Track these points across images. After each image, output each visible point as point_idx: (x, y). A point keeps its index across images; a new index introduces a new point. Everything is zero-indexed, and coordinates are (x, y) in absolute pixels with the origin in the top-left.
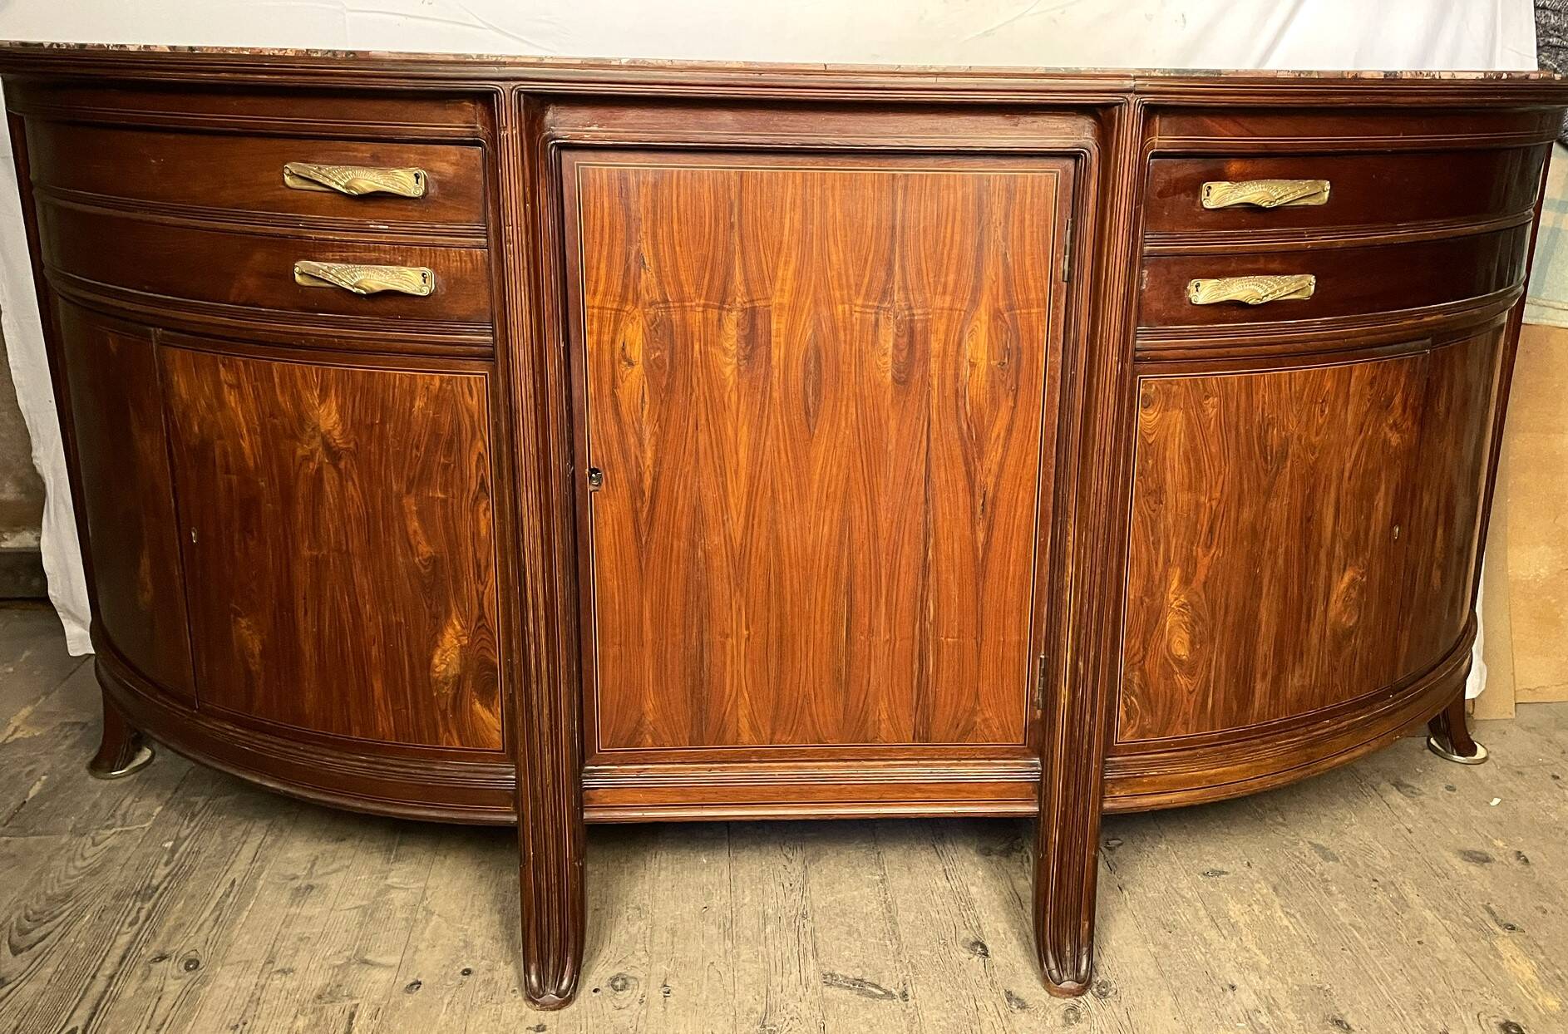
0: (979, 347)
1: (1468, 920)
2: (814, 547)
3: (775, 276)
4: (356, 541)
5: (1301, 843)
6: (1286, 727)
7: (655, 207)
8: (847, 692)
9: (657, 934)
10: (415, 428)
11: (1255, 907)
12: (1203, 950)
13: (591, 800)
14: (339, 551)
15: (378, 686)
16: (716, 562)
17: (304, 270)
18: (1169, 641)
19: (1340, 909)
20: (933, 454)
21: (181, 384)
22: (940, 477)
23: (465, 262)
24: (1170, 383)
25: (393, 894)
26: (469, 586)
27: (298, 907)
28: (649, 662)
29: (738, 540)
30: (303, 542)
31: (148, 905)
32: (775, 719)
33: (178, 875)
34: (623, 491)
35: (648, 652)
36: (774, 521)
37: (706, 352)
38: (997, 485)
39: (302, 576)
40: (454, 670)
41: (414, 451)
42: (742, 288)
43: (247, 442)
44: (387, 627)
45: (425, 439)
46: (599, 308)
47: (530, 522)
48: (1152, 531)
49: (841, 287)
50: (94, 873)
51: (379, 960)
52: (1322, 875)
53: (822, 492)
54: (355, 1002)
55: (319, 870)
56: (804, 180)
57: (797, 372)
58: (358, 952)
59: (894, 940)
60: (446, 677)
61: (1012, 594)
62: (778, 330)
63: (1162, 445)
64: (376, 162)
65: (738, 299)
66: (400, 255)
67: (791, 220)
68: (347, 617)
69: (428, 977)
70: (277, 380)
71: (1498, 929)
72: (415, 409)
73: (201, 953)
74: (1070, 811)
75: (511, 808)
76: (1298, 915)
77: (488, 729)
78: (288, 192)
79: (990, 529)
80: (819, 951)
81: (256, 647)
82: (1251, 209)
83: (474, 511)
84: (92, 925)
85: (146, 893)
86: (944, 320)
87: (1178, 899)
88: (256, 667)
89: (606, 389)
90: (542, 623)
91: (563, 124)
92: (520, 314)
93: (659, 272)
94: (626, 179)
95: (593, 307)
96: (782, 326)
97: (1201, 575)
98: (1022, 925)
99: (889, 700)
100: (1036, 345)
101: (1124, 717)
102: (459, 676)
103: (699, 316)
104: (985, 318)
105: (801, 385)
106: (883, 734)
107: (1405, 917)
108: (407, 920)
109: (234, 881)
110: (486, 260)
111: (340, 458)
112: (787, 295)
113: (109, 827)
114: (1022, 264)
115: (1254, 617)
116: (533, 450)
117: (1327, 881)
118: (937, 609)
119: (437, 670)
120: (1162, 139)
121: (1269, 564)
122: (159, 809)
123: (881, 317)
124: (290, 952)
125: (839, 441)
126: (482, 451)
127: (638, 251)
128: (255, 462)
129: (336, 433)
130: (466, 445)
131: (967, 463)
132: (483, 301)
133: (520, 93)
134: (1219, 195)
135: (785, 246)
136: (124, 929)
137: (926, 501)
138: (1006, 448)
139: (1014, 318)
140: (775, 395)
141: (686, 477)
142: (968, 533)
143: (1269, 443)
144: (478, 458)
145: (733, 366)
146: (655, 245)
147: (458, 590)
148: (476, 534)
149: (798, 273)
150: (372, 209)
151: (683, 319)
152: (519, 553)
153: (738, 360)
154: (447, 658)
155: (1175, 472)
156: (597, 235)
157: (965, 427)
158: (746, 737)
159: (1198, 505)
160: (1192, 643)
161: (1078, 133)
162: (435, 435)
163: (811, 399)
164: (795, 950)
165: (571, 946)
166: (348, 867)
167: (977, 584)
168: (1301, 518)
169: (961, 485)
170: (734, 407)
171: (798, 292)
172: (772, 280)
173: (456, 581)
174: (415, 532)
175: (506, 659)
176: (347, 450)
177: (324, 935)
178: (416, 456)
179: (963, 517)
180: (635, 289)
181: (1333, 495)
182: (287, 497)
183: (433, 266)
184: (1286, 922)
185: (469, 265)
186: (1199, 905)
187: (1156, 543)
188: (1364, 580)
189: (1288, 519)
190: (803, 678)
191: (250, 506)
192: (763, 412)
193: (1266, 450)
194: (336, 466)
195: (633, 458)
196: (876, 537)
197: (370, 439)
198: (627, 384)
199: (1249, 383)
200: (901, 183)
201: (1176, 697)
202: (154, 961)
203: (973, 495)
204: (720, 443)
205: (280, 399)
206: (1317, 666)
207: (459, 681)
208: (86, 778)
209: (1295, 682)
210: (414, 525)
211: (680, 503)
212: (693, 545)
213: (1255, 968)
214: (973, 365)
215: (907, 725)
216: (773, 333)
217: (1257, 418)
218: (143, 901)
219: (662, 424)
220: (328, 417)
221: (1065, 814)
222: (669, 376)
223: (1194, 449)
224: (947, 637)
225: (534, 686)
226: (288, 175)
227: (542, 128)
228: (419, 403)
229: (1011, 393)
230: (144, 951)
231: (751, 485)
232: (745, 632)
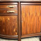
4: (10, 25)
30: (7, 25)
65: (29, 12)
70: (6, 17)
75: (18, 38)
79: (39, 22)
88: (4, 32)
102: (15, 31)
104: (39, 13)
129: (9, 20)
148: (16, 24)
150: (12, 8)
151: (26, 13)
153: (29, 15)
162: (14, 19)
173: (15, 27)
174: (13, 24)
226: (7, 7)
231: (29, 21)
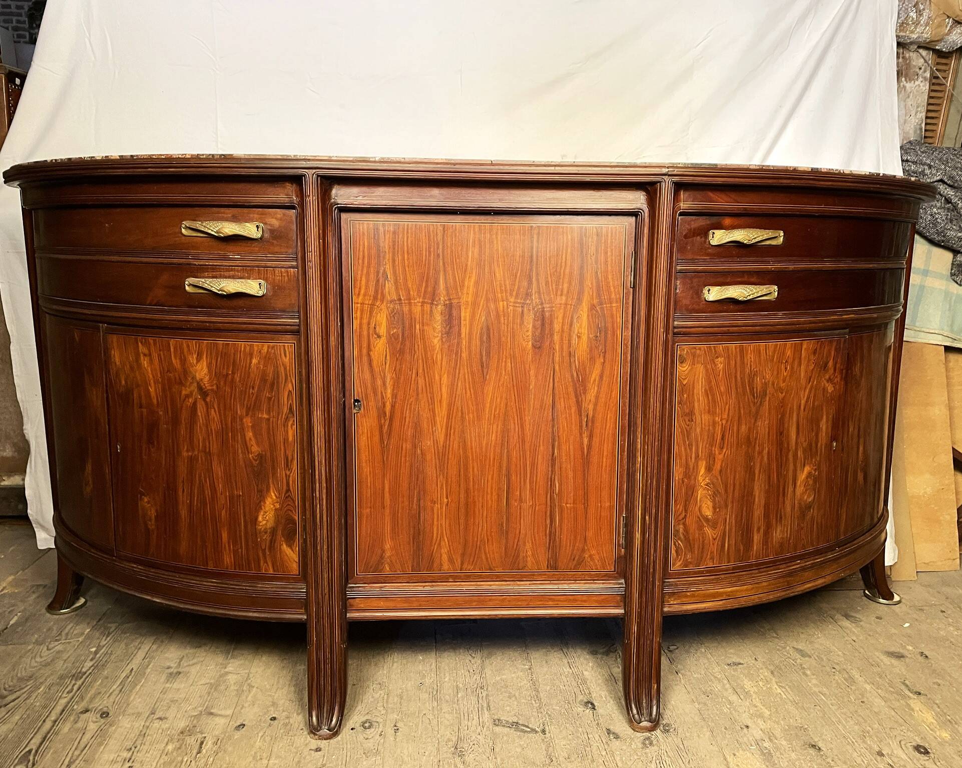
0: (582, 326)
1: (892, 689)
2: (487, 447)
3: (463, 286)
4: (215, 446)
5: (788, 648)
6: (774, 564)
7: (394, 245)
8: (507, 539)
9: (391, 698)
10: (252, 375)
11: (761, 683)
12: (728, 706)
13: (351, 606)
14: (205, 452)
15: (225, 535)
16: (428, 457)
17: (190, 284)
18: (700, 506)
19: (813, 683)
20: (557, 392)
21: (116, 356)
22: (561, 405)
23: (284, 276)
24: (695, 348)
25: (230, 677)
26: (281, 472)
27: (171, 683)
28: (388, 520)
29: (442, 443)
30: (184, 447)
31: (79, 682)
32: (463, 555)
33: (98, 667)
34: (374, 413)
35: (387, 511)
36: (463, 432)
37: (423, 330)
38: (595, 409)
39: (182, 469)
40: (270, 524)
41: (251, 390)
42: (444, 292)
43: (153, 388)
44: (232, 498)
45: (257, 383)
46: (361, 304)
47: (318, 429)
48: (688, 437)
49: (502, 292)
50: (47, 664)
51: (220, 713)
52: (801, 665)
53: (491, 414)
54: (203, 735)
55: (184, 663)
56: (480, 230)
57: (476, 342)
58: (207, 707)
59: (537, 701)
60: (266, 529)
61: (605, 477)
62: (465, 317)
63: (691, 387)
64: (235, 219)
65: (442, 298)
66: (247, 272)
67: (473, 253)
68: (208, 492)
69: (249, 722)
70: (172, 350)
71: (911, 695)
72: (252, 364)
73: (111, 708)
74: (643, 612)
75: (303, 611)
76: (787, 687)
77: (290, 561)
78: (183, 238)
79: (591, 437)
80: (491, 707)
81: (152, 513)
82: (738, 244)
83: (285, 425)
84: (44, 693)
85: (77, 676)
86: (562, 311)
87: (712, 678)
88: (152, 525)
89: (365, 351)
90: (324, 491)
91: (342, 195)
92: (315, 304)
93: (396, 282)
94: (377, 229)
95: (358, 303)
96: (468, 314)
97: (718, 466)
98: (616, 693)
99: (532, 542)
100: (615, 325)
101: (675, 554)
102: (274, 529)
103: (419, 308)
104: (586, 309)
105: (478, 350)
106: (529, 564)
107: (853, 688)
108: (237, 690)
109: (132, 669)
110: (296, 275)
111: (207, 395)
112: (470, 296)
113: (56, 640)
114: (606, 278)
115: (751, 493)
116: (321, 385)
117: (804, 668)
118: (560, 485)
119: (261, 524)
120: (685, 204)
121: (759, 460)
122: (89, 630)
123: (525, 309)
124: (165, 708)
125: (501, 382)
126: (291, 389)
127: (384, 270)
128: (157, 400)
130: (282, 385)
131: (576, 397)
132: (294, 299)
133: (318, 176)
134: (719, 237)
135: (469, 267)
136: (64, 695)
137: (553, 419)
138: (599, 387)
139: (602, 309)
140: (464, 355)
141: (411, 404)
142: (578, 439)
143: (755, 386)
144: (289, 394)
145: (439, 338)
146: (394, 266)
147: (274, 474)
148: (286, 440)
149: (477, 283)
150: (231, 247)
151: (410, 310)
152: (311, 450)
153: (442, 334)
154: (266, 517)
155: (700, 402)
156: (360, 261)
157: (575, 375)
158: (446, 566)
159: (714, 423)
160: (714, 508)
161: (637, 200)
162: (264, 380)
163: (484, 359)
164: (476, 706)
165: (338, 699)
166: (202, 661)
167: (584, 471)
168: (777, 433)
169: (573, 410)
170: (439, 363)
171: (476, 295)
172: (462, 286)
173: (274, 468)
174: (250, 439)
175: (302, 518)
176: (212, 390)
177: (186, 700)
178: (252, 393)
179: (575, 429)
180: (382, 293)
181: (795, 419)
182: (175, 421)
183: (266, 279)
184: (779, 691)
185: (286, 278)
186: (726, 682)
187: (690, 445)
188: (817, 473)
189: (769, 433)
190: (480, 529)
191: (153, 426)
192: (457, 365)
193: (753, 390)
194: (205, 400)
195: (380, 392)
196: (523, 441)
197: (225, 383)
198: (377, 348)
199: (742, 350)
200: (536, 232)
201: (706, 541)
202: (82, 713)
203: (580, 415)
204: (431, 385)
205: (174, 361)
206: (791, 526)
207: (274, 531)
208: (44, 615)
209: (778, 534)
210: (250, 434)
211: (407, 420)
212: (415, 446)
213: (761, 716)
214: (579, 337)
215: (543, 558)
216: (462, 318)
217: (747, 371)
218: (76, 680)
219: (398, 372)
220: (201, 370)
221: (640, 614)
222: (402, 344)
223: (711, 388)
224: (567, 504)
225: (319, 531)
226: (184, 228)
227: (330, 198)
228: (254, 361)
229: (602, 355)
230: (75, 707)
231: (449, 410)
232: (446, 500)
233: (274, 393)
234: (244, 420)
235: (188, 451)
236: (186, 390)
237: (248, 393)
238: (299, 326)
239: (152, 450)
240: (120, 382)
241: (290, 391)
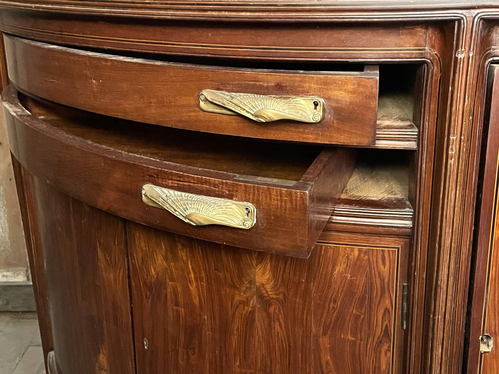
14: (264, 371)
30: (235, 362)
43: (194, 285)
45: (341, 296)
72: (336, 272)
83: (377, 351)
111: (270, 305)
126: (389, 306)
128: (200, 301)
129: (268, 287)
130: (375, 301)
144: (385, 312)
148: (376, 369)
162: (350, 294)
174: (327, 363)
176: (277, 299)
178: (334, 308)
182: (224, 329)
191: (193, 331)
194: (266, 311)
197: (296, 294)
210: (327, 357)
220: (263, 275)
228: (340, 268)
233: (363, 310)
234: (321, 340)
235: (240, 366)
236: (240, 295)
237: (327, 307)
238: (411, 228)
239: (192, 357)
240: (148, 271)
241: (387, 310)
